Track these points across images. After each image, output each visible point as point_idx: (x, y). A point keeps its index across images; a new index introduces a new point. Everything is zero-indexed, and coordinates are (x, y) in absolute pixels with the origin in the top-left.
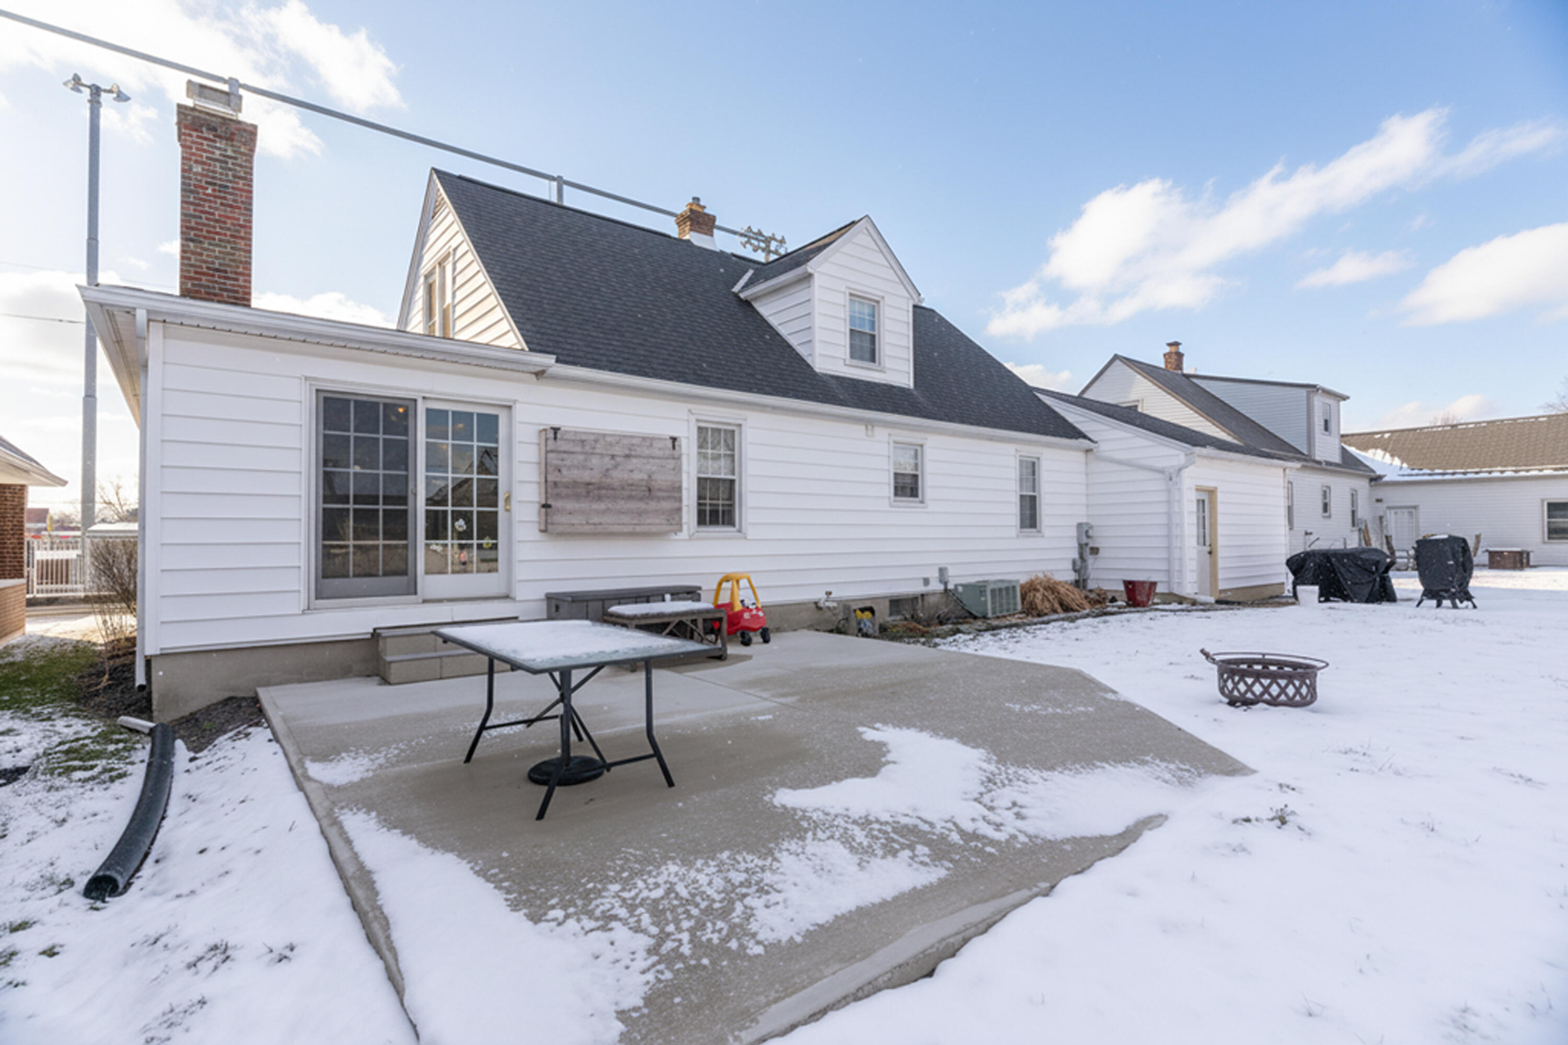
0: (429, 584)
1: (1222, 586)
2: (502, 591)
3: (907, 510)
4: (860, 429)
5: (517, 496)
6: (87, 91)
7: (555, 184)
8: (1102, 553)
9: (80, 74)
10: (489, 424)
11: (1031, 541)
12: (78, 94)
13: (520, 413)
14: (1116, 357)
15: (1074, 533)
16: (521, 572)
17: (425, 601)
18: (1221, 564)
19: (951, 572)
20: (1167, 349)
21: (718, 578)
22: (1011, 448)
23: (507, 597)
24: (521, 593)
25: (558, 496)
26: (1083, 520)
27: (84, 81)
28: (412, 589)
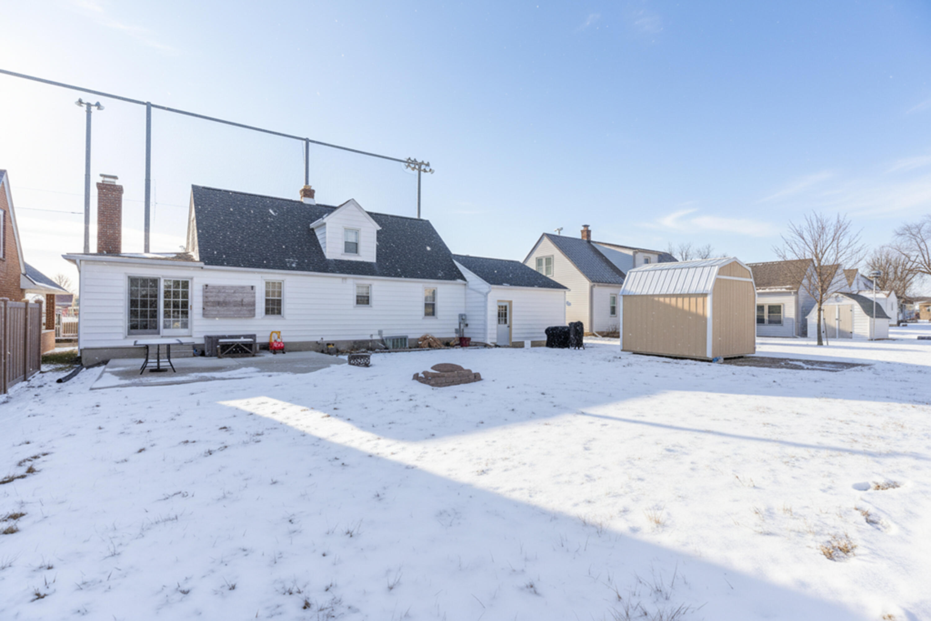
0: (163, 332)
1: (513, 340)
2: (189, 334)
3: (363, 310)
4: (340, 280)
5: (194, 307)
6: (85, 106)
7: (304, 142)
8: (469, 326)
9: (82, 98)
10: (186, 284)
11: (430, 321)
12: (81, 108)
13: (195, 280)
14: (544, 234)
15: (457, 318)
16: (195, 329)
17: (162, 337)
18: (513, 331)
19: (384, 332)
20: (583, 228)
21: (270, 333)
22: (421, 285)
23: (191, 336)
24: (195, 335)
25: (208, 306)
26: (463, 313)
27: (83, 101)
28: (159, 333)
